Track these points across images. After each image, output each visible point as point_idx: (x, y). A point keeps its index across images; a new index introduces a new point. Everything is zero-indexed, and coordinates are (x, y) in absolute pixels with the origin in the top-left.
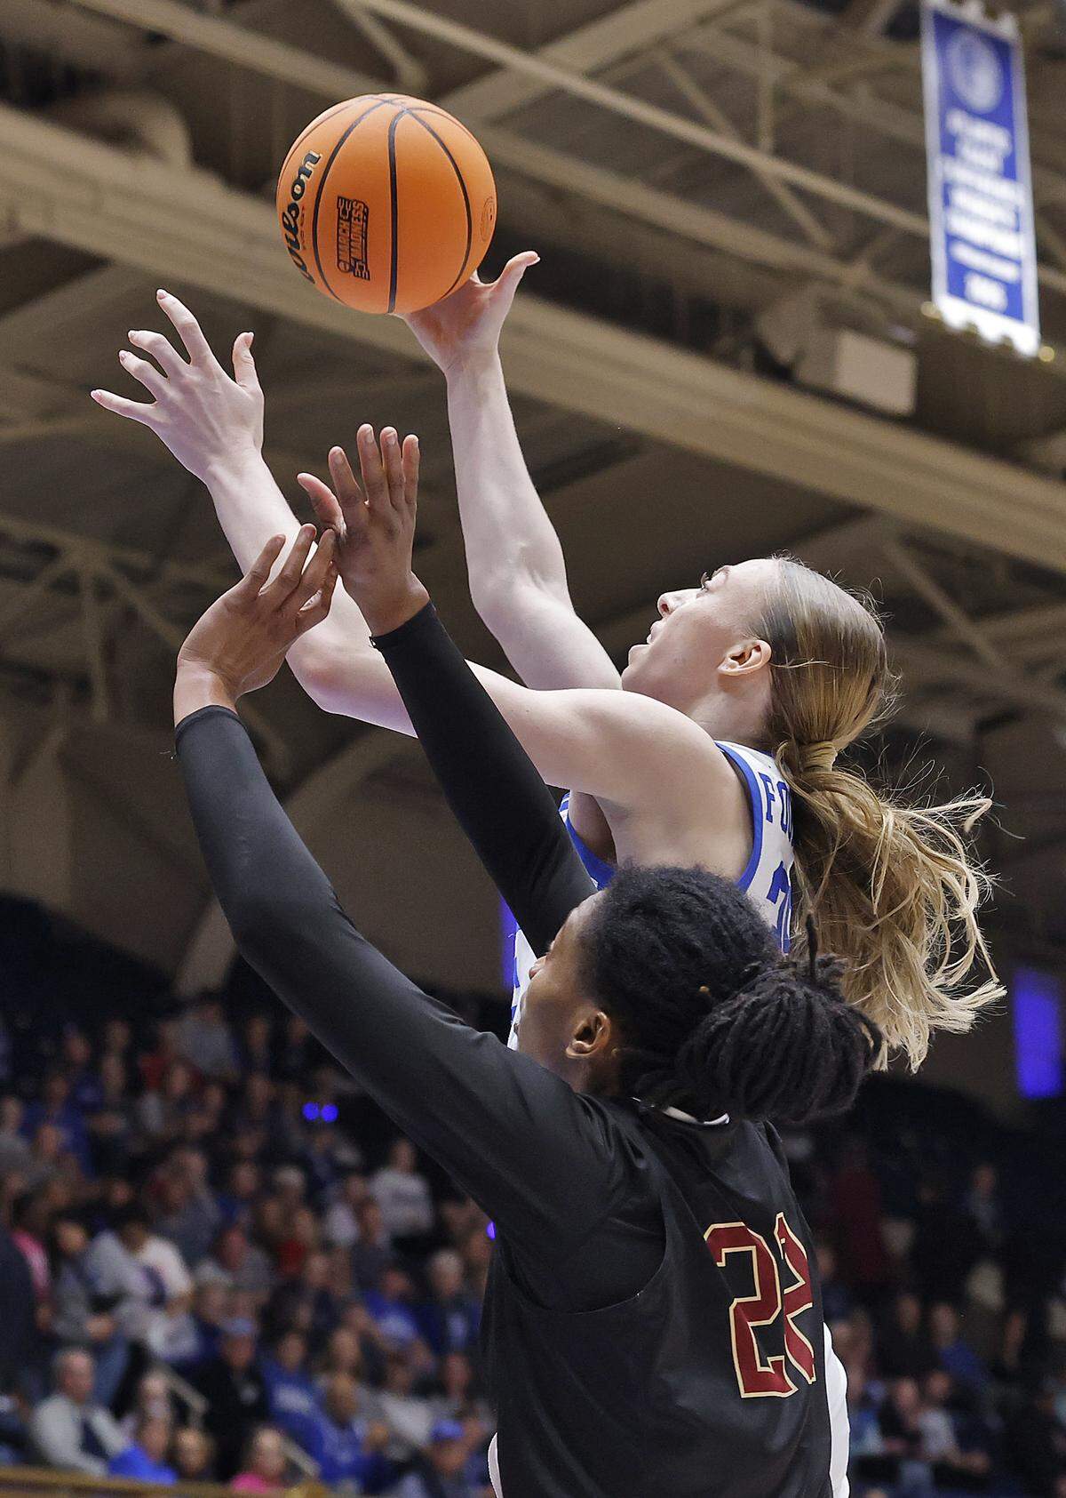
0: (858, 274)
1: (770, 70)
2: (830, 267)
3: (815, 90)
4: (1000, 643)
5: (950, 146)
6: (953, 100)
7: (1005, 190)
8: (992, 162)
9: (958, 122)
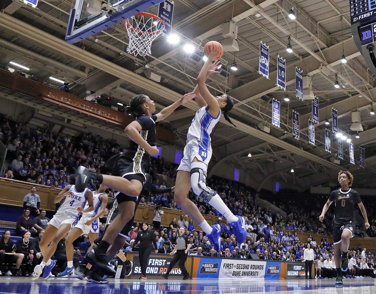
0: (266, 122)
1: (260, 105)
2: (264, 121)
3: (264, 107)
4: (276, 154)
5: (274, 111)
6: (274, 107)
7: (278, 115)
8: (277, 112)
9: (275, 109)
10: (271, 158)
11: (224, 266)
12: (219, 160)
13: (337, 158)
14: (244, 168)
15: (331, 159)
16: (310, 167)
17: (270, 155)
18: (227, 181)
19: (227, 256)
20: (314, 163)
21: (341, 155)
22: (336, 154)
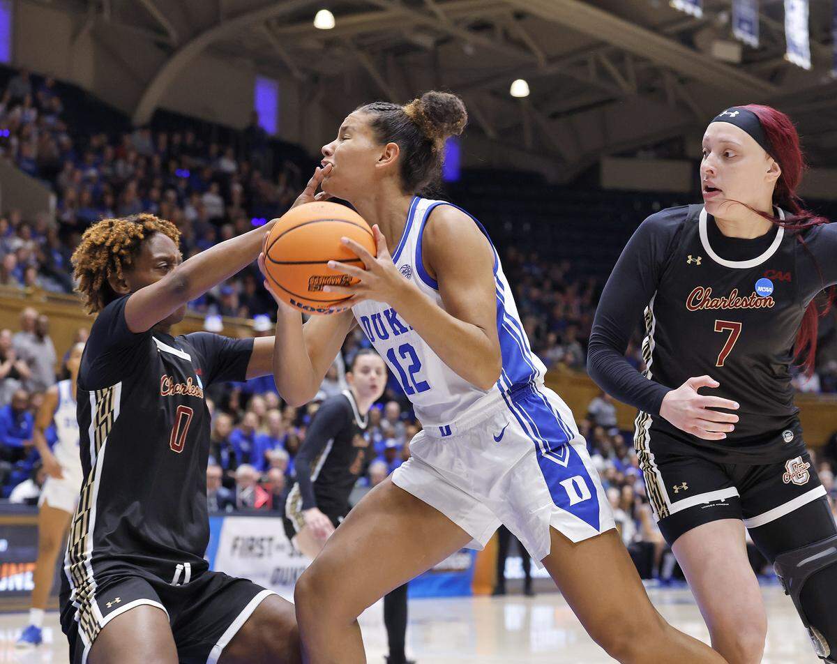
4: (447, 13)
10: (422, 29)
11: (235, 547)
12: (184, 42)
13: (725, 34)
14: (297, 74)
15: (700, 39)
16: (603, 72)
17: (419, 18)
18: (226, 137)
19: (244, 503)
20: (619, 56)
21: (746, 27)
22: (723, 18)
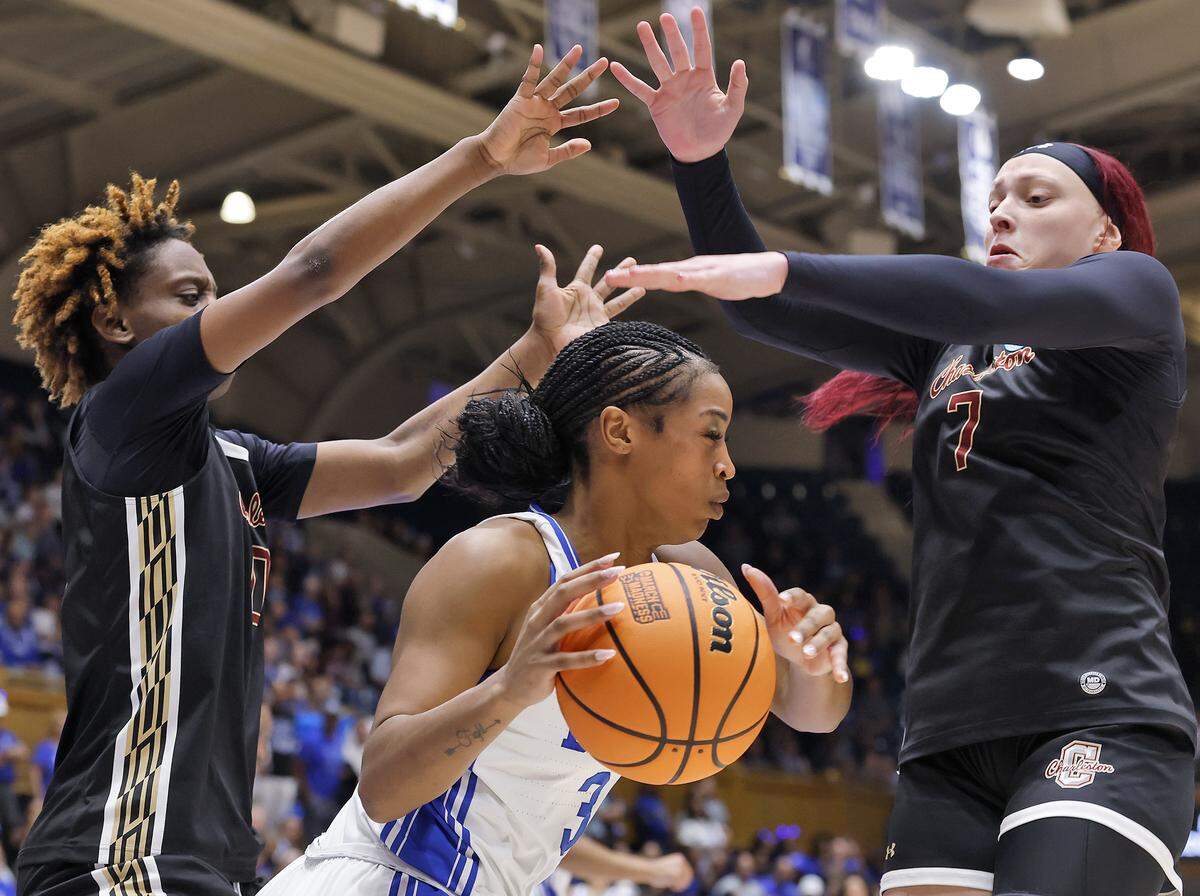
13: (871, 219)
15: (831, 227)
21: (903, 206)
22: (866, 194)
